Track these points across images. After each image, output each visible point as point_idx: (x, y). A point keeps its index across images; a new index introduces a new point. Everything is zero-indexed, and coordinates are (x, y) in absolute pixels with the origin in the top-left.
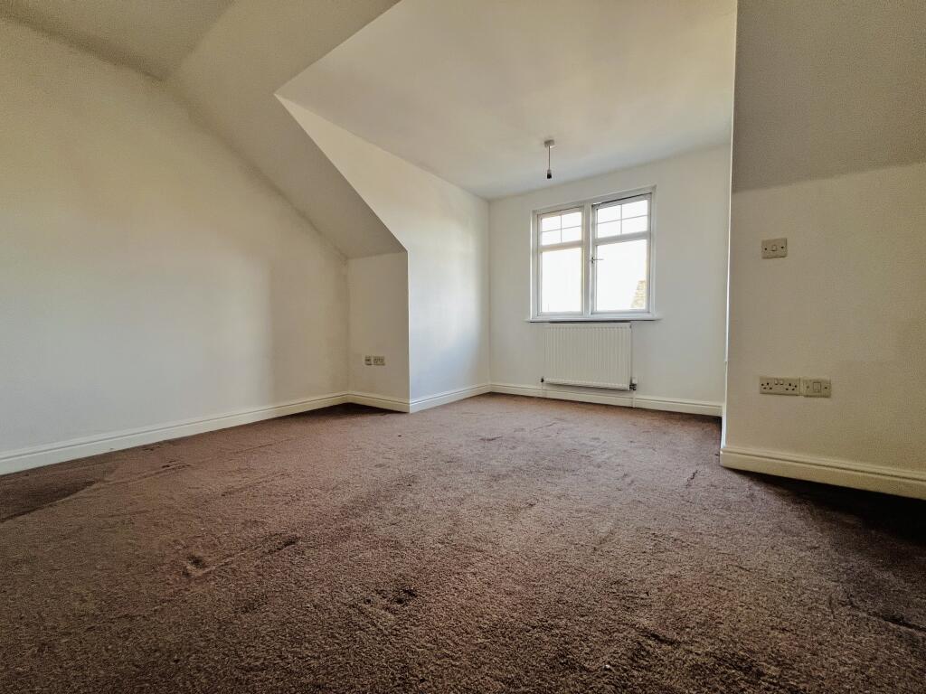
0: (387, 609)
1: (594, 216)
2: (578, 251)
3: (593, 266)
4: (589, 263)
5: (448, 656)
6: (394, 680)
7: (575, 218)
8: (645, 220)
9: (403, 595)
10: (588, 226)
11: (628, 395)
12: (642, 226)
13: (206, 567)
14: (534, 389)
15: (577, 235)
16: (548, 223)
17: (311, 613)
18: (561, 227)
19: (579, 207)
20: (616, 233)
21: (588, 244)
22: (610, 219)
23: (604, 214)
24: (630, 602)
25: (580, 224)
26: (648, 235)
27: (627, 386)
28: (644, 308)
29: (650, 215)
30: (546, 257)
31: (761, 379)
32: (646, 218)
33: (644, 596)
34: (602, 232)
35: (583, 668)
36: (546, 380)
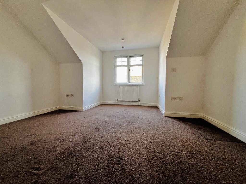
0: (116, 164)
1: (130, 59)
2: (126, 67)
3: (130, 72)
4: (129, 70)
5: (140, 170)
6: (131, 181)
7: (125, 59)
8: (141, 62)
9: (118, 159)
10: (128, 61)
11: (138, 103)
12: (141, 63)
13: (42, 170)
14: (115, 102)
15: (126, 63)
16: (118, 60)
17: (95, 172)
18: (121, 61)
19: (126, 57)
20: (135, 64)
21: (128, 66)
22: (133, 60)
23: (132, 59)
24: (168, 147)
25: (126, 61)
26: (142, 65)
27: (138, 100)
28: (141, 82)
29: (143, 60)
30: (118, 68)
31: (171, 97)
32: (142, 61)
33: (169, 145)
34: (132, 63)
35: (169, 163)
36: (118, 100)
